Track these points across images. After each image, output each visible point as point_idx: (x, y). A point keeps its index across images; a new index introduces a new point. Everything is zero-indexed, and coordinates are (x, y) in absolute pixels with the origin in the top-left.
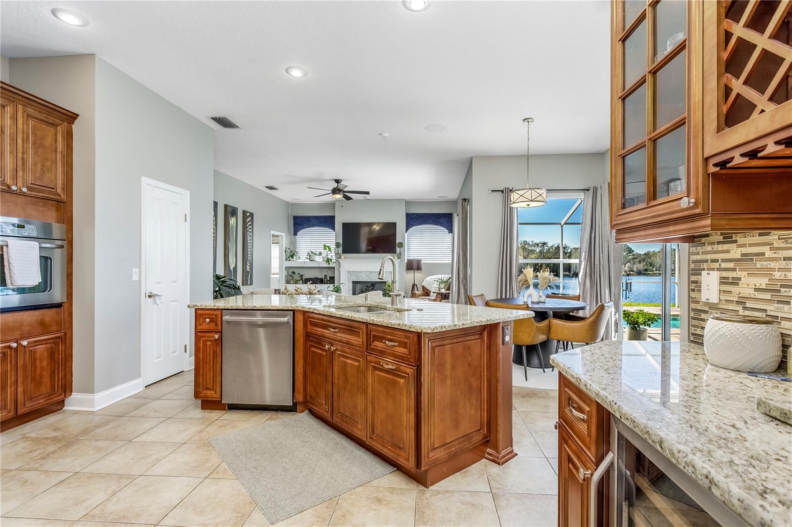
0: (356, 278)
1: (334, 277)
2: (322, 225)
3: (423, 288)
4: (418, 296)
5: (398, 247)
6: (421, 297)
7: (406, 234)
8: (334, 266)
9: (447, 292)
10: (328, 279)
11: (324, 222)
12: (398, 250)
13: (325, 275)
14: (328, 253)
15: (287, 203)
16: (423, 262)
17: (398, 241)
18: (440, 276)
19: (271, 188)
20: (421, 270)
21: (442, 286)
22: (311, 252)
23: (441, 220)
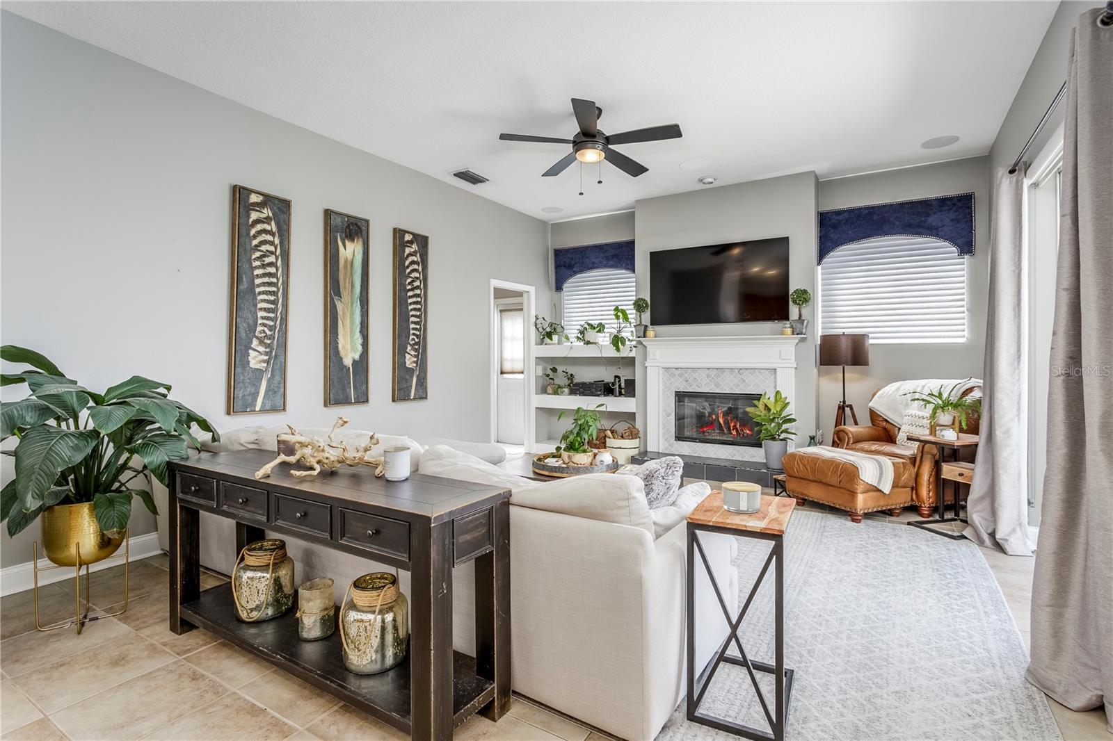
0: (684, 384)
1: (634, 380)
2: (611, 263)
3: (873, 415)
4: (857, 441)
5: (795, 302)
6: (865, 445)
7: (819, 267)
8: (633, 354)
9: (969, 439)
10: (623, 385)
11: (615, 256)
12: (794, 311)
13: (616, 377)
14: (622, 326)
15: (543, 223)
16: (871, 341)
17: (793, 286)
18: (933, 385)
19: (474, 179)
20: (865, 363)
21: (945, 418)
22: (589, 324)
23: (933, 220)
